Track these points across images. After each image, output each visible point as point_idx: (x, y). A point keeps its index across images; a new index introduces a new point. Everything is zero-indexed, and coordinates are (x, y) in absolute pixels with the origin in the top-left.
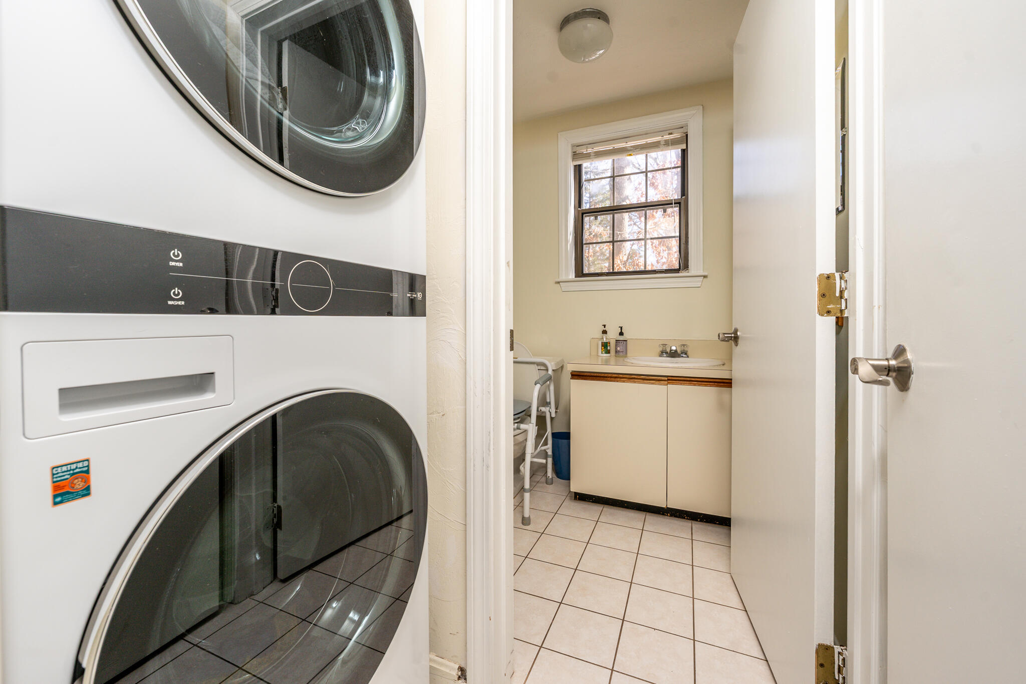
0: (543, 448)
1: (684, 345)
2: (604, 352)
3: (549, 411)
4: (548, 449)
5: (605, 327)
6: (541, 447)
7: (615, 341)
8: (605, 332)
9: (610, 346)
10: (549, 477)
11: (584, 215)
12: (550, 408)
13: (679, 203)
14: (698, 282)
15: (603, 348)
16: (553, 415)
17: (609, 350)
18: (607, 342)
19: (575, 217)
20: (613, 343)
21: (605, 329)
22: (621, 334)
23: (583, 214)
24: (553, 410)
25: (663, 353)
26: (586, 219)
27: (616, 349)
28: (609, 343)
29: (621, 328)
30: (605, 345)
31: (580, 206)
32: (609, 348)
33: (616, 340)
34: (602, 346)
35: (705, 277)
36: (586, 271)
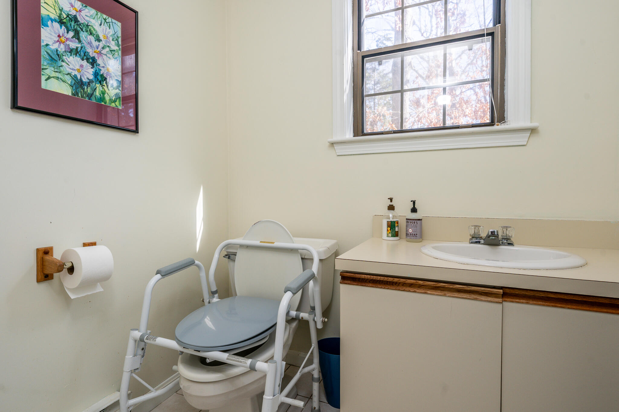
0: (307, 369)
1: (507, 228)
2: (390, 235)
3: (314, 320)
4: (313, 370)
5: (391, 201)
6: (303, 368)
7: (405, 220)
8: (391, 208)
9: (398, 226)
10: (315, 408)
11: (365, 59)
12: (315, 315)
13: (492, 34)
14: (522, 138)
15: (389, 229)
16: (320, 326)
17: (398, 231)
18: (394, 222)
19: (353, 62)
20: (403, 223)
21: (391, 204)
22: (414, 210)
23: (363, 57)
24: (319, 319)
25: (476, 239)
26: (368, 65)
27: (407, 231)
28: (397, 223)
29: (414, 202)
30: (392, 225)
31: (359, 48)
32: (397, 229)
33: (407, 219)
34: (388, 226)
35: (533, 131)
36: (368, 129)
